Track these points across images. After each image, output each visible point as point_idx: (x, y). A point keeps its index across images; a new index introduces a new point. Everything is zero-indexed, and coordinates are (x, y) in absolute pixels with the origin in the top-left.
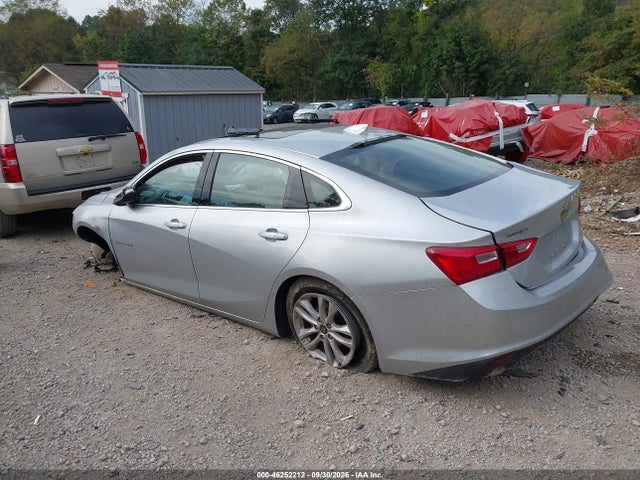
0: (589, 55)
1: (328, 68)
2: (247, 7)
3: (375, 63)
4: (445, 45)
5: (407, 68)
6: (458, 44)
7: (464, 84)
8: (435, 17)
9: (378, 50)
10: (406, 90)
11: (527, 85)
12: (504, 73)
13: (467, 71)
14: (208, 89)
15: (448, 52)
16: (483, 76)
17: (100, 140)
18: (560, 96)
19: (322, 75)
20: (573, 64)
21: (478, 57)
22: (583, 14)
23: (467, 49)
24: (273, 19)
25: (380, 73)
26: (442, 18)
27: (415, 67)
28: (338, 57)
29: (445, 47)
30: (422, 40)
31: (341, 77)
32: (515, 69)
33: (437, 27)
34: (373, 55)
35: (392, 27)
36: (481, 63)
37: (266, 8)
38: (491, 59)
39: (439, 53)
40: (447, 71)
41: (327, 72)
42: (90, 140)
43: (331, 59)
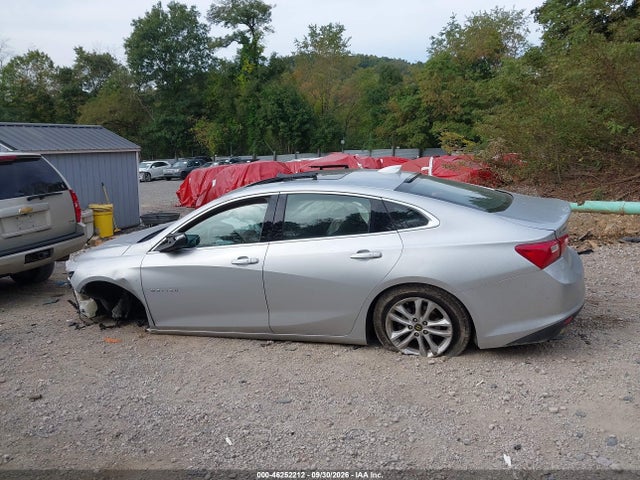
0: (389, 117)
1: (154, 127)
2: (55, 66)
3: (201, 123)
4: (269, 107)
5: (233, 128)
6: (280, 105)
7: (289, 142)
8: (257, 81)
9: (203, 110)
10: (234, 148)
11: (343, 142)
12: (323, 132)
13: (290, 130)
14: (79, 148)
15: (272, 113)
16: (305, 134)
17: (38, 200)
18: (371, 151)
19: (147, 134)
20: (377, 124)
21: (299, 117)
22: (380, 82)
23: (289, 110)
24: (86, 78)
25: (208, 132)
26: (263, 81)
27: (241, 127)
28: (163, 117)
29: (269, 110)
30: (246, 101)
31: (168, 136)
32: (332, 129)
33: (259, 90)
34: (199, 115)
35: (216, 89)
36: (303, 123)
37: (76, 67)
38: (310, 119)
39: (264, 114)
40: (273, 130)
41: (152, 131)
42: (29, 199)
43: (155, 119)
